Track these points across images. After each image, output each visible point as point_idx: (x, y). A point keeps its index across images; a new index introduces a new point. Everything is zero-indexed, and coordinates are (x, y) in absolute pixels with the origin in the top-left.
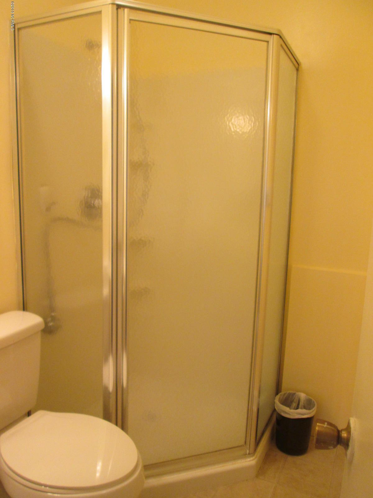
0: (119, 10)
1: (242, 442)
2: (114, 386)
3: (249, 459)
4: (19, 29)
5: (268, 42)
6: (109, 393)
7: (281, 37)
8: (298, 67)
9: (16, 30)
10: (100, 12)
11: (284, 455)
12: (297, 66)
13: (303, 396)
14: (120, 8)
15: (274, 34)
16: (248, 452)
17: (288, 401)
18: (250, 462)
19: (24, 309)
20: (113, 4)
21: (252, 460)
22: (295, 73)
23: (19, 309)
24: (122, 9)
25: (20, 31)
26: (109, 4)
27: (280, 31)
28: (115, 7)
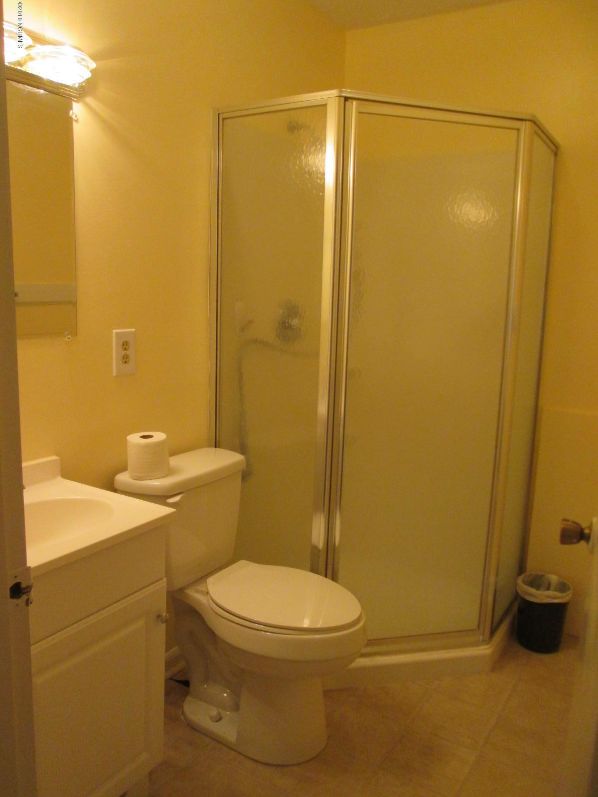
0: (347, 103)
1: (475, 626)
2: (324, 544)
3: (482, 647)
4: (223, 119)
5: (518, 130)
6: (319, 551)
7: (535, 123)
8: (557, 151)
9: (221, 120)
10: (325, 105)
11: (527, 651)
12: (555, 149)
13: (554, 579)
14: (347, 101)
15: (525, 120)
16: (481, 637)
17: (537, 582)
18: (485, 650)
19: (216, 447)
20: (340, 96)
21: (487, 649)
22: (553, 158)
23: (209, 446)
24: (350, 100)
25: (225, 121)
26: (336, 97)
27: (534, 116)
28: (343, 99)
